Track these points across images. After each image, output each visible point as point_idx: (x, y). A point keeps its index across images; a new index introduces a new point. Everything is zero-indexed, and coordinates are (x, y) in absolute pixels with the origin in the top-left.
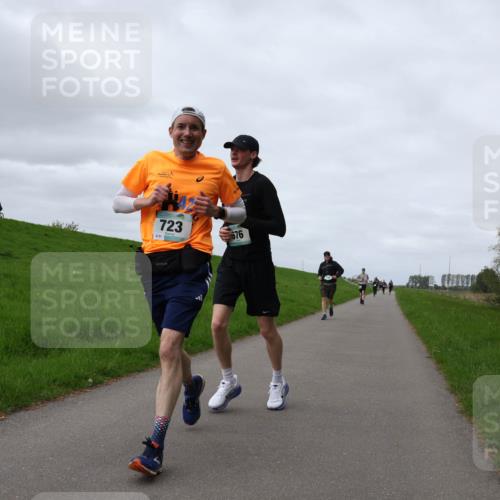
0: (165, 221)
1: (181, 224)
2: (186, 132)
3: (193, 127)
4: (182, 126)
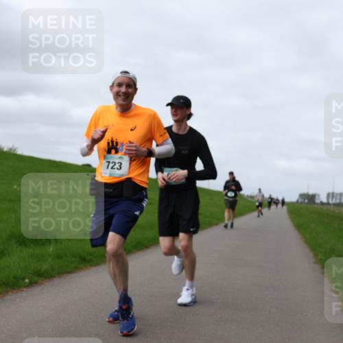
0: (109, 162)
1: (121, 164)
2: (123, 89)
3: (128, 86)
4: (120, 85)
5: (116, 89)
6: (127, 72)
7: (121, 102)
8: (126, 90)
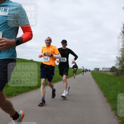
0: (45, 58)
2: (48, 42)
4: (47, 40)
5: (46, 41)
6: (49, 37)
7: (47, 45)
8: (49, 42)
